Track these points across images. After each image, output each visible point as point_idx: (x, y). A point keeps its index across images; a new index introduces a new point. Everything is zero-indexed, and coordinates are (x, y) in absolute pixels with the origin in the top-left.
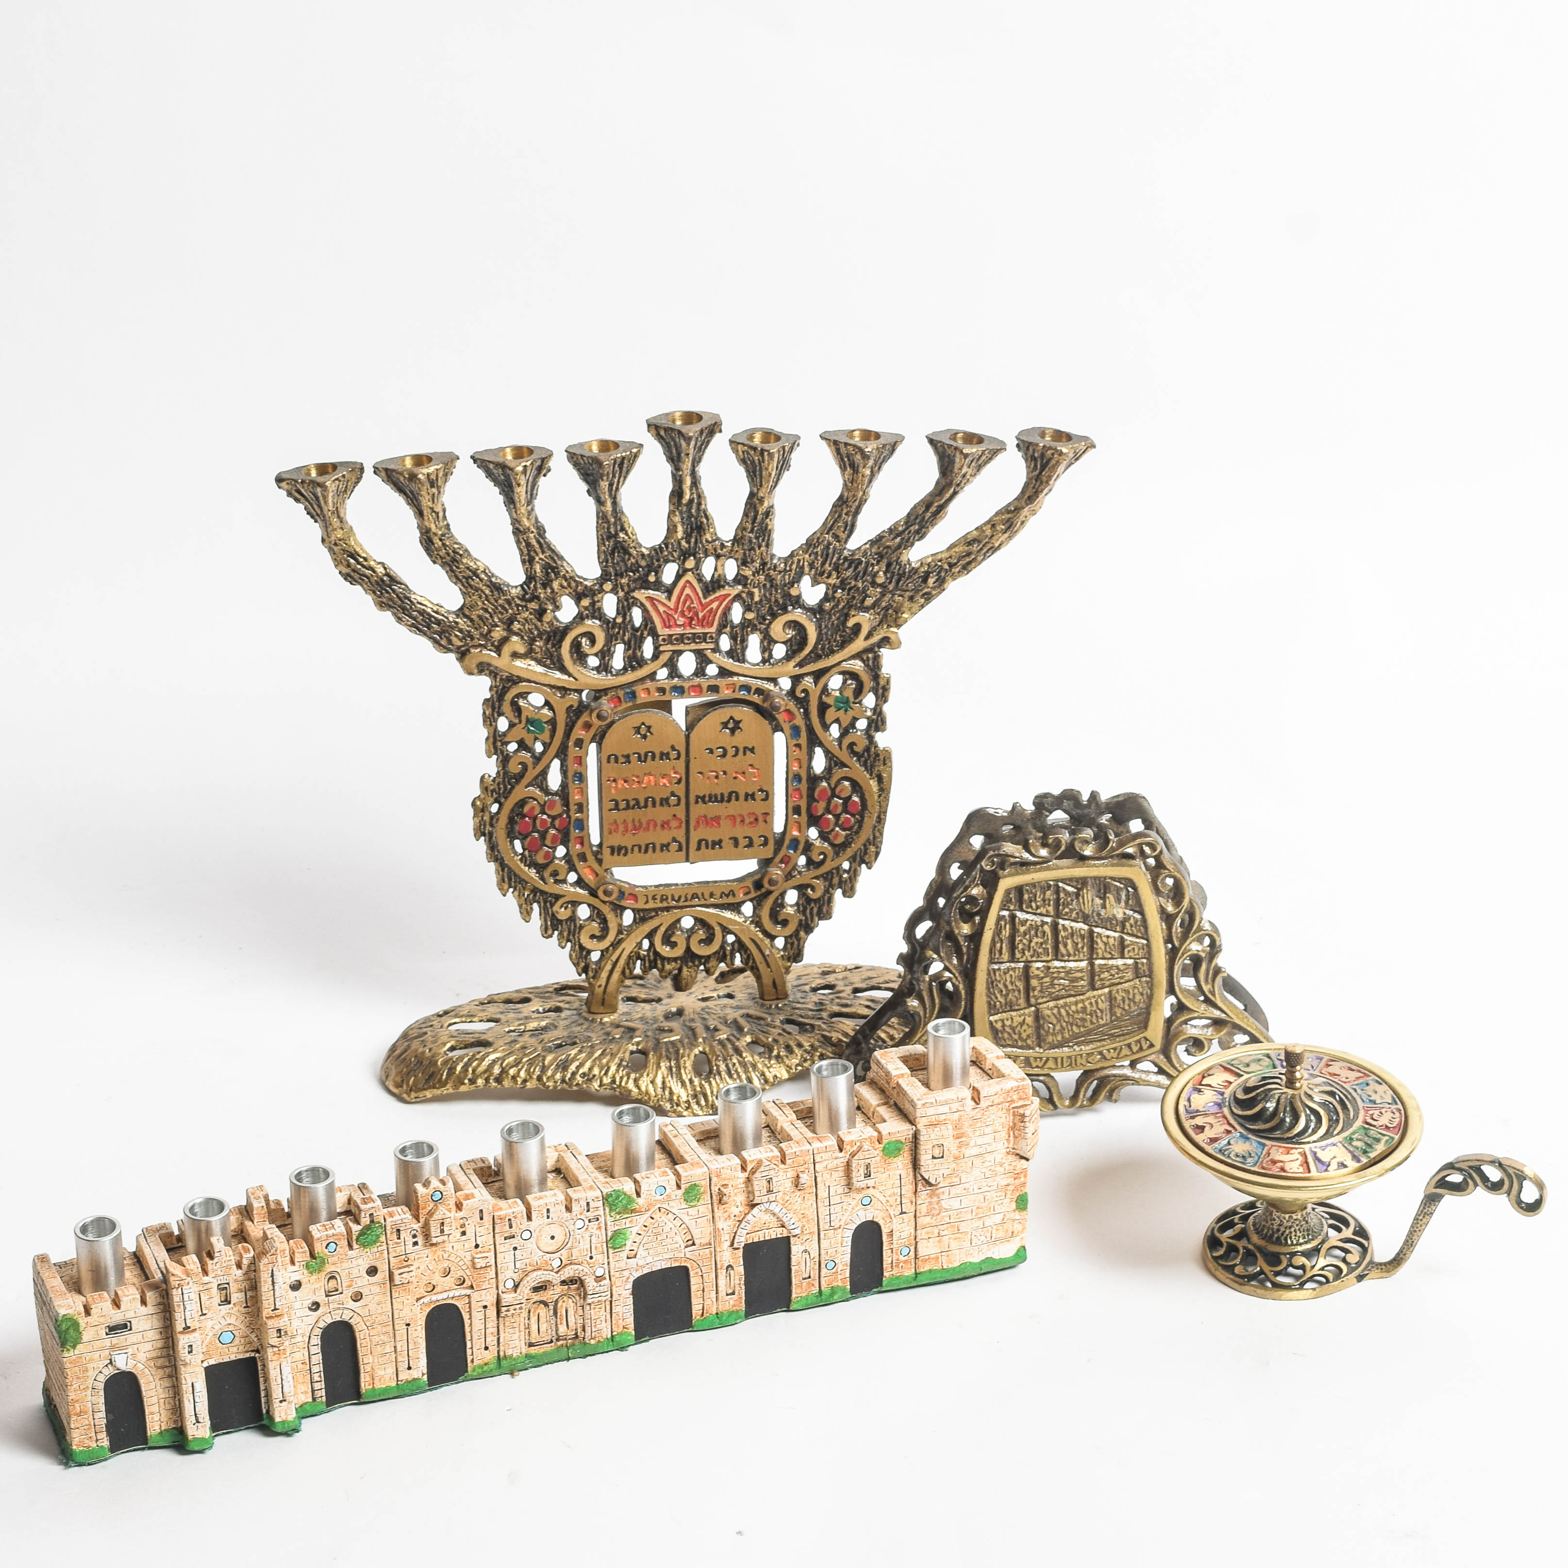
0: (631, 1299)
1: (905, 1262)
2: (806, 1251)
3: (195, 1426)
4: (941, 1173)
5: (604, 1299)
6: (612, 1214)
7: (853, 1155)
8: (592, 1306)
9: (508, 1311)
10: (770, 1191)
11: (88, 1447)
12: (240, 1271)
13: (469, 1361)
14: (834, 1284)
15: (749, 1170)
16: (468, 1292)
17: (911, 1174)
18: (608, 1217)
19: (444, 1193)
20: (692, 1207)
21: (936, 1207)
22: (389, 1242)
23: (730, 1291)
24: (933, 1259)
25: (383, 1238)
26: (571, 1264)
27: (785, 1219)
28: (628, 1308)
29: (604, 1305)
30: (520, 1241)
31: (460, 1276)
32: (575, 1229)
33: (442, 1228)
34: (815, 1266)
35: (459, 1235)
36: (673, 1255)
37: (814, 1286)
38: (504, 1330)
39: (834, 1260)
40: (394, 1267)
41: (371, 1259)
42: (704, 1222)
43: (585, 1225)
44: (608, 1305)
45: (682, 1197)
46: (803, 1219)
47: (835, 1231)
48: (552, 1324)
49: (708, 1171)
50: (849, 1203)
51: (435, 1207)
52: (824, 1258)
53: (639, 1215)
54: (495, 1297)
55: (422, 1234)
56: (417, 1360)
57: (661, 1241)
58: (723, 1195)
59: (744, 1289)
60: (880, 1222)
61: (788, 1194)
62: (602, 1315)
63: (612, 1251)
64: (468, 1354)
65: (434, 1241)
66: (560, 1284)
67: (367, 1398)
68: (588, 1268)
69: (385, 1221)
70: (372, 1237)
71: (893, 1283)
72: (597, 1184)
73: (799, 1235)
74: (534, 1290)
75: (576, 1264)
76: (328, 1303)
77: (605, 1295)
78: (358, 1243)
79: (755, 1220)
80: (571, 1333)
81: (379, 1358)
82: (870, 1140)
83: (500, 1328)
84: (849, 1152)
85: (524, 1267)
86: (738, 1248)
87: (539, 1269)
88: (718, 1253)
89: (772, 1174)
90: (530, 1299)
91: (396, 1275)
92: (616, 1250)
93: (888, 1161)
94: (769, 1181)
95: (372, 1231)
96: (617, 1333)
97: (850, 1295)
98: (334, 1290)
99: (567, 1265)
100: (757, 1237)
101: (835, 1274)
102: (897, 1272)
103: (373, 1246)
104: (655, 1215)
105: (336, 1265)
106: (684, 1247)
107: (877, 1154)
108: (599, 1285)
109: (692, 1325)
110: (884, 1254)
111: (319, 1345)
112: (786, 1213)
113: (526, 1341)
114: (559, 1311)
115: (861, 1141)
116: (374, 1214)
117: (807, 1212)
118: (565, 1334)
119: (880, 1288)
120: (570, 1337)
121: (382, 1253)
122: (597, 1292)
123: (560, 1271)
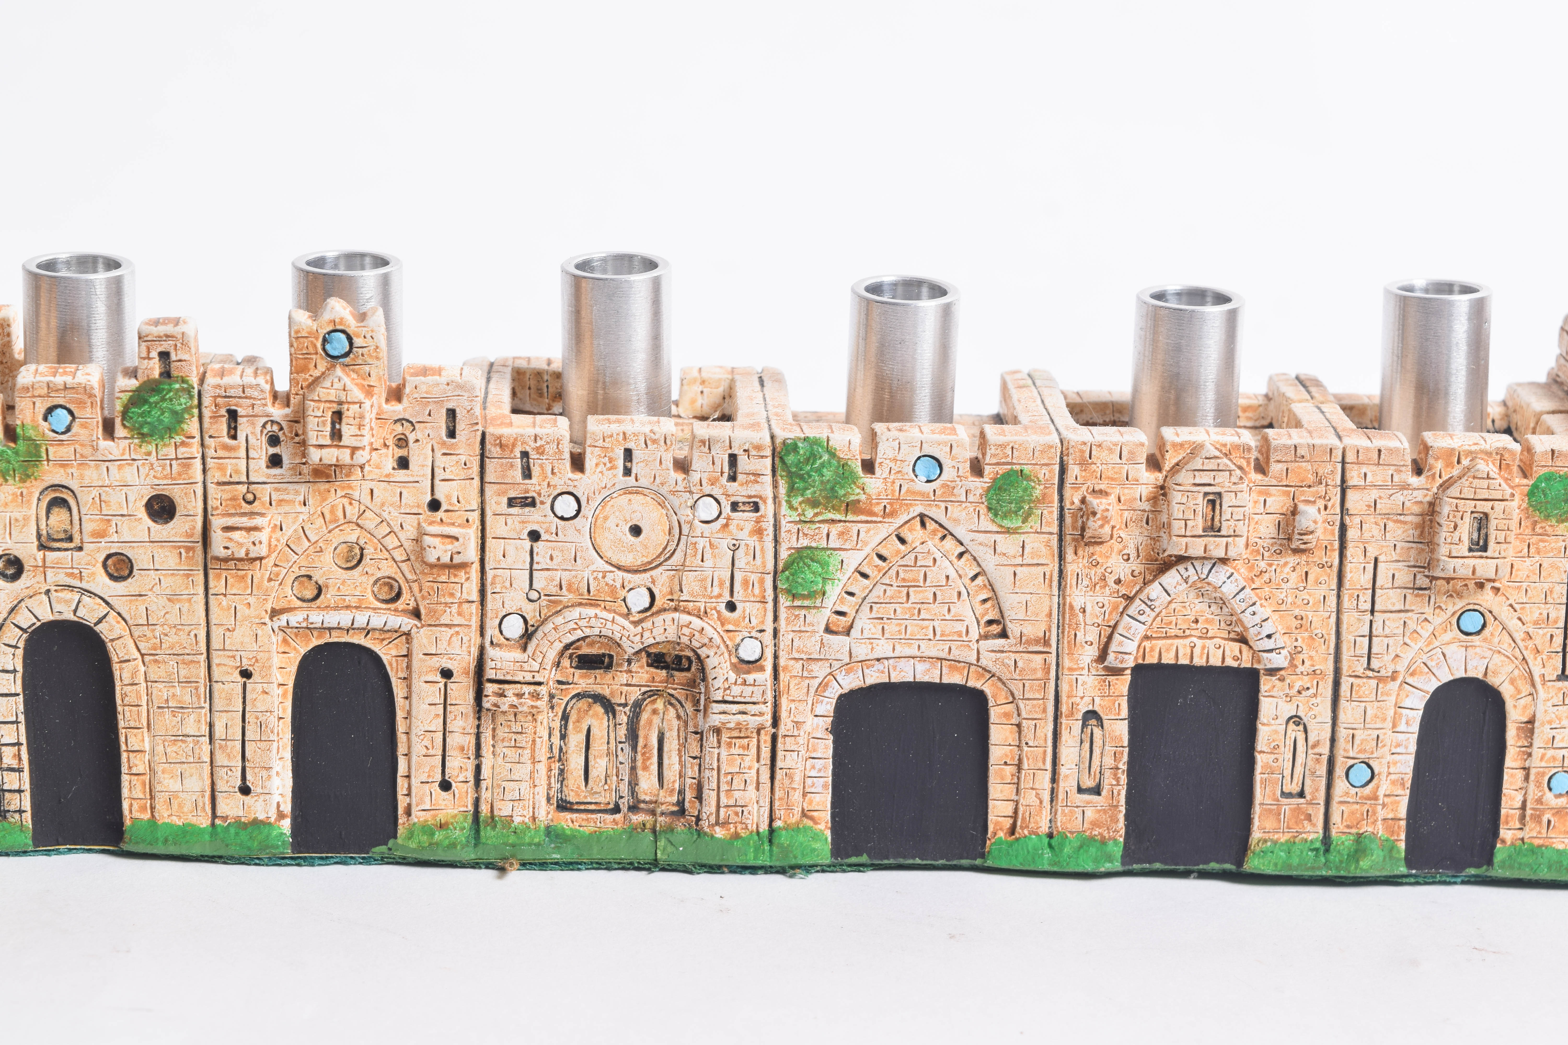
0: (830, 743)
1: (1559, 811)
2: (1296, 720)
5: (753, 722)
6: (796, 502)
7: (1445, 486)
8: (724, 738)
9: (502, 695)
13: (400, 811)
14: (1366, 828)
15: (1167, 466)
16: (407, 623)
18: (784, 509)
19: (357, 342)
20: (1008, 531)
22: (208, 441)
23: (1089, 783)
25: (192, 427)
26: (676, 609)
27: (1248, 620)
28: (818, 767)
29: (755, 740)
30: (548, 519)
31: (389, 578)
32: (696, 522)
33: (337, 426)
34: (1317, 767)
35: (390, 463)
36: (947, 650)
37: (1310, 820)
38: (494, 746)
39: (1371, 763)
40: (217, 508)
41: (158, 475)
42: (1036, 582)
43: (722, 516)
44: (765, 742)
45: (984, 500)
46: (1297, 631)
47: (1380, 686)
48: (621, 763)
49: (1059, 445)
50: (1425, 616)
51: (328, 369)
52: (1345, 750)
53: (867, 522)
54: (475, 651)
55: (293, 438)
56: (264, 773)
57: (919, 606)
58: (1091, 519)
59: (1125, 787)
60: (1502, 689)
61: (1266, 554)
62: (750, 768)
63: (788, 604)
64: (399, 789)
65: (317, 460)
66: (644, 660)
67: (137, 843)
68: (722, 633)
69: (202, 381)
70: (163, 414)
71: (1520, 864)
72: (773, 423)
73: (1282, 673)
74: (579, 662)
75: (689, 613)
76: (44, 566)
77: (761, 714)
78: (127, 424)
79: (1170, 602)
80: (669, 799)
81: (166, 744)
82: (1499, 457)
83: (483, 740)
84: (1440, 477)
85: (554, 590)
86: (1117, 672)
87: (591, 605)
88: (1066, 672)
89: (1223, 482)
90: (568, 684)
91: (219, 532)
92: (797, 603)
93: (1538, 526)
94: (1214, 502)
95: (163, 399)
96: (784, 829)
97: (1403, 870)
98: (62, 536)
99: (665, 610)
100: (1172, 654)
101: (1369, 802)
102: (1535, 835)
103: (167, 441)
104: (909, 534)
105: (70, 471)
106: (977, 637)
107: (1513, 495)
108: (744, 683)
109: (983, 856)
110: (1506, 777)
111: (19, 675)
112: (1254, 604)
113: (552, 793)
114: (641, 733)
115: (1473, 455)
116: (173, 357)
117: (1310, 614)
118: (654, 799)
119: (1487, 870)
120: (663, 807)
121: (187, 466)
122: (736, 700)
123: (648, 624)
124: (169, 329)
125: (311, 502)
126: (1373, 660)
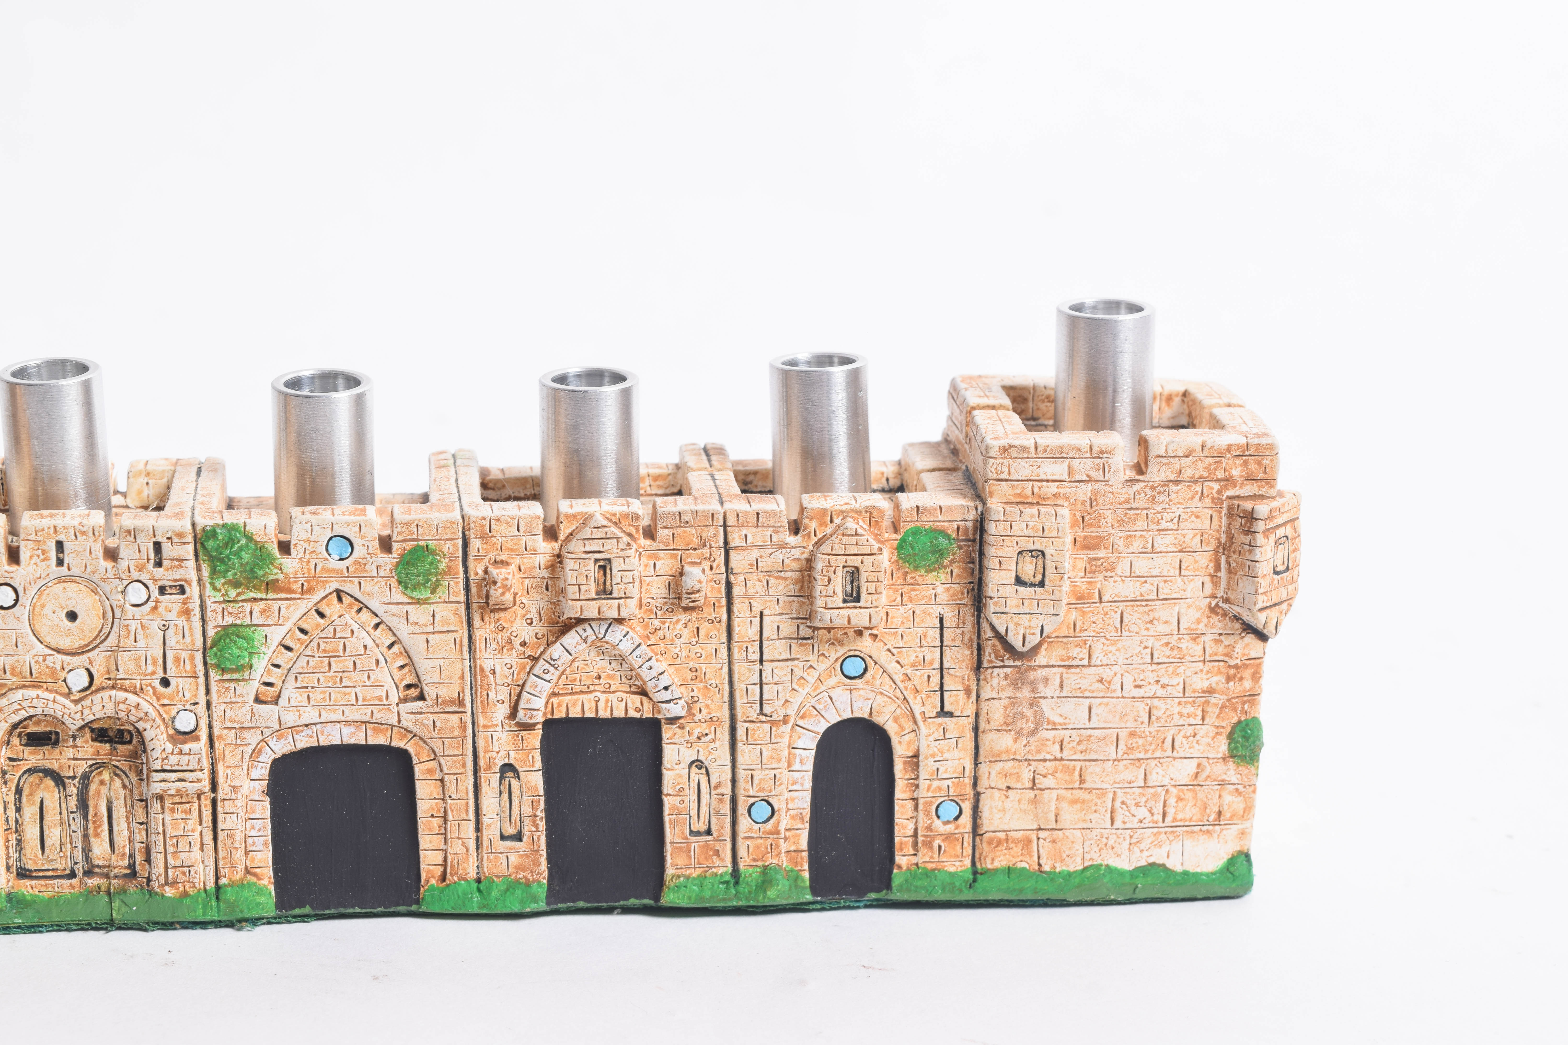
0: (267, 804)
1: (948, 837)
2: (697, 763)
4: (1037, 622)
5: (192, 788)
6: (219, 583)
7: (819, 544)
8: (167, 804)
10: (605, 592)
14: (771, 860)
17: (970, 620)
18: (209, 591)
20: (418, 602)
21: (1029, 713)
23: (510, 831)
24: (1017, 841)
26: (113, 687)
27: (646, 674)
28: (257, 827)
29: (196, 805)
32: (127, 606)
34: (721, 806)
36: (369, 714)
37: (718, 856)
39: (771, 800)
42: (448, 648)
43: (151, 600)
44: (206, 806)
45: (394, 574)
46: (693, 683)
47: (774, 729)
48: (74, 832)
49: (461, 521)
50: (810, 663)
52: (745, 790)
53: (287, 599)
57: (340, 674)
58: (493, 587)
59: (544, 832)
60: (886, 727)
61: (659, 613)
62: (193, 831)
63: (218, 677)
66: (88, 735)
68: (158, 707)
71: (916, 887)
72: (196, 512)
73: (681, 721)
74: (28, 739)
75: (126, 690)
77: (199, 781)
79: (573, 661)
80: (120, 863)
82: (868, 515)
84: (815, 535)
86: (529, 727)
87: (34, 687)
88: (481, 729)
89: (611, 549)
90: (19, 760)
92: (227, 676)
93: (909, 577)
94: (605, 567)
96: (230, 885)
97: (809, 897)
99: (103, 688)
100: (578, 708)
101: (771, 836)
102: (928, 860)
104: (327, 608)
106: (397, 701)
107: (880, 549)
108: (181, 753)
109: (417, 902)
110: (896, 808)
112: (650, 659)
113: (11, 862)
114: (91, 803)
115: (844, 514)
117: (704, 667)
118: (107, 863)
119: (886, 894)
120: (116, 871)
122: (174, 768)
123: (87, 703)
126: (764, 705)
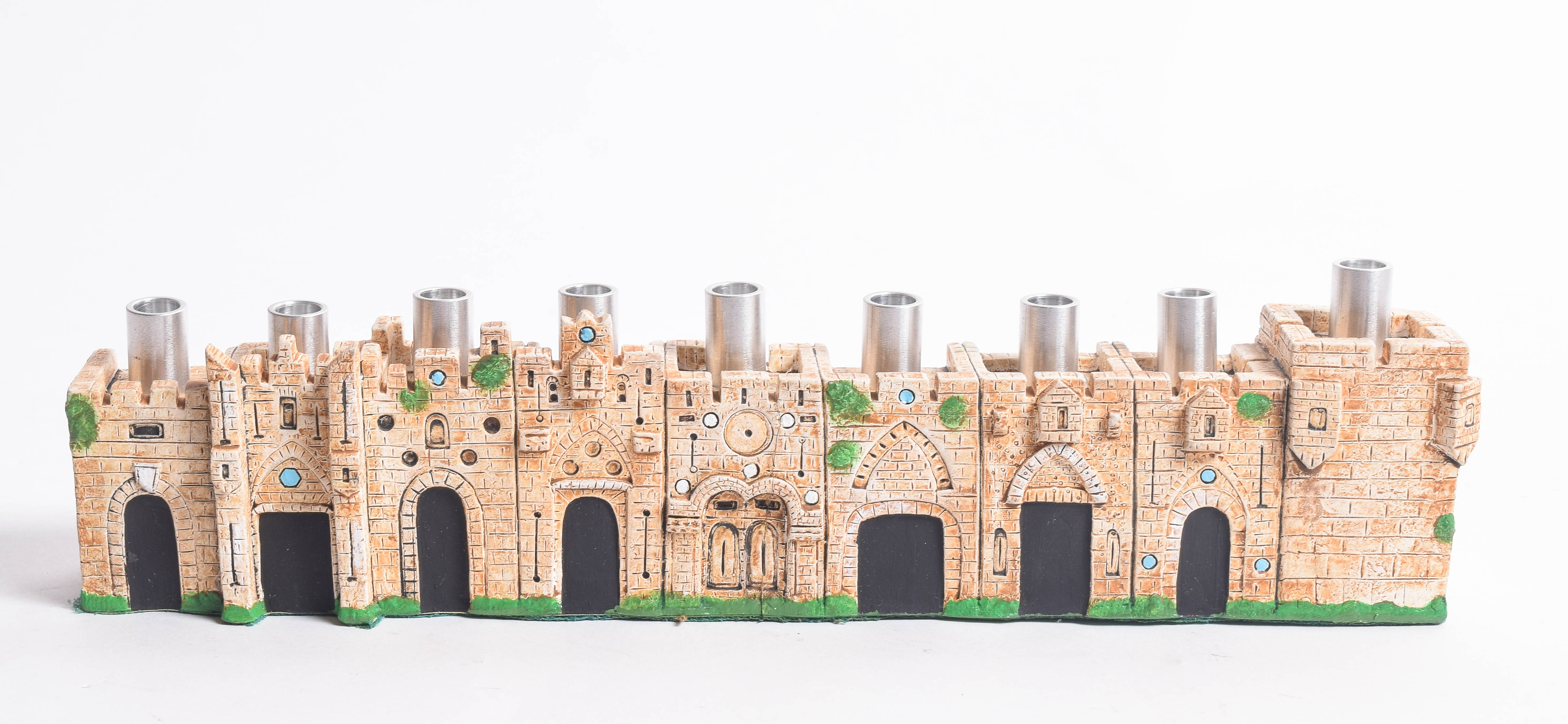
0: (856, 549)
1: (1261, 581)
2: (1113, 532)
3: (233, 588)
4: (1320, 451)
5: (814, 537)
6: (836, 416)
7: (1190, 401)
8: (798, 547)
9: (677, 524)
10: (1063, 427)
11: (102, 593)
12: (310, 384)
13: (621, 590)
14: (1154, 592)
15: (1038, 393)
16: (625, 485)
17: (1279, 450)
18: (829, 420)
19: (598, 333)
20: (952, 430)
21: (1313, 507)
22: (518, 388)
23: (999, 569)
24: (1303, 585)
26: (771, 476)
27: (1084, 476)
28: (850, 562)
29: (815, 547)
30: (701, 428)
31: (615, 461)
32: (782, 428)
33: (588, 379)
34: (1126, 558)
35: (616, 398)
36: (920, 496)
37: (1123, 588)
38: (672, 553)
39: (1156, 555)
40: (522, 424)
41: (491, 407)
42: (967, 458)
43: (796, 424)
44: (821, 548)
45: (938, 413)
46: (1112, 483)
47: (1159, 512)
48: (742, 562)
49: (978, 383)
50: (1182, 473)
51: (583, 348)
52: (1141, 548)
53: (874, 426)
54: (662, 501)
55: (563, 386)
56: (547, 570)
57: (904, 472)
58: (997, 422)
59: (1020, 570)
60: (1226, 513)
61: (1093, 440)
62: (813, 563)
63: (832, 472)
64: (620, 577)
65: (577, 397)
66: (754, 504)
67: (477, 609)
68: (796, 488)
69: (514, 356)
70: (494, 374)
71: (1241, 611)
72: (822, 373)
73: (1104, 506)
74: (718, 506)
75: (778, 478)
76: (429, 457)
77: (819, 533)
78: (475, 380)
79: (1041, 468)
80: (768, 581)
81: (494, 554)
82: (1220, 385)
83: (666, 549)
84: (1188, 396)
85: (705, 466)
86: (1013, 507)
87: (725, 474)
88: (985, 507)
89: (1068, 401)
90: (713, 518)
91: (524, 437)
92: (837, 471)
93: (1243, 422)
94: (1063, 412)
95: (494, 366)
96: (832, 596)
97: (1176, 615)
98: (439, 441)
99: (765, 476)
100: (1043, 496)
101: (1155, 577)
102: (1249, 595)
103: (496, 388)
104: (897, 432)
105: (443, 405)
106: (936, 489)
107: (1228, 405)
108: (809, 516)
109: (942, 610)
110: (1231, 562)
111: (415, 517)
112: (1087, 468)
113: (704, 579)
114: (753, 545)
115: (1206, 384)
116: (499, 343)
117: (1119, 473)
118: (760, 581)
119: (1223, 615)
120: (765, 586)
121: (507, 402)
122: (804, 525)
123: (756, 484)
124: (497, 328)
125: (573, 420)
126: (1154, 498)
